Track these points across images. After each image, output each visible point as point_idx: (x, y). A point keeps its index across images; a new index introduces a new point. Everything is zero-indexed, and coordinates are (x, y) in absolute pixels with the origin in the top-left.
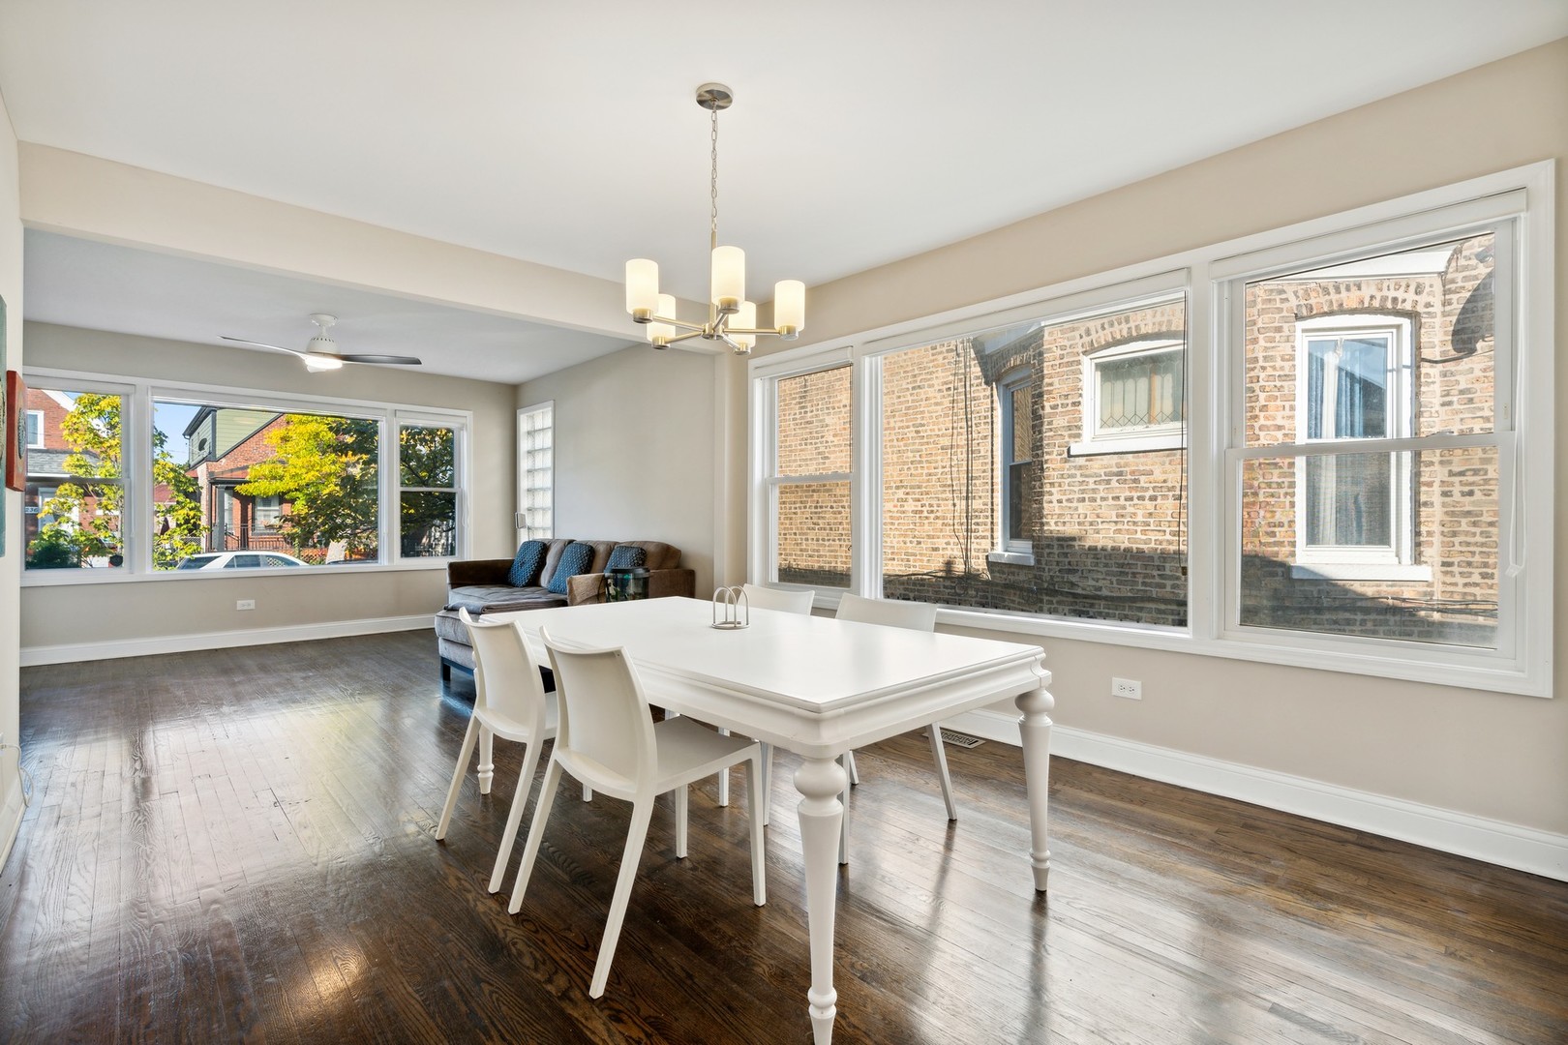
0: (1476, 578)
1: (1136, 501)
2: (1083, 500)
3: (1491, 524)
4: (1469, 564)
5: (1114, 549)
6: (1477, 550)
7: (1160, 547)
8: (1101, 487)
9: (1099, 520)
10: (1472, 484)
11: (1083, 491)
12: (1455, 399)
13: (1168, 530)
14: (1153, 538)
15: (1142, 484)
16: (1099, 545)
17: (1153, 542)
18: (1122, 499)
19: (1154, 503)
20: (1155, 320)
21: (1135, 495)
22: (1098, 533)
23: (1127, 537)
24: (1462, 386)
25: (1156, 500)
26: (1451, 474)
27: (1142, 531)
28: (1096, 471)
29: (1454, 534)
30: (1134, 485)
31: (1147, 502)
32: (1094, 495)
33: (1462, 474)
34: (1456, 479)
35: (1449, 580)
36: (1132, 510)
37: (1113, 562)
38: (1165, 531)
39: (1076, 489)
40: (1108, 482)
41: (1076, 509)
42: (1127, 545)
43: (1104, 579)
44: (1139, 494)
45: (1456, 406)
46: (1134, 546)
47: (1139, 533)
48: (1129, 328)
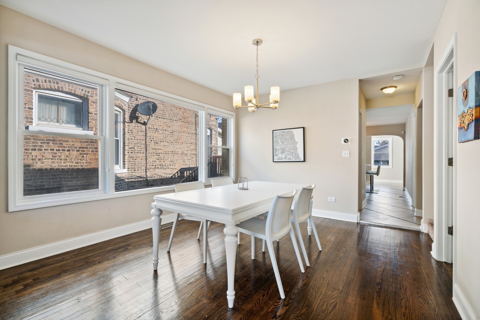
0: (133, 171)
1: (61, 151)
2: (35, 150)
3: (135, 159)
4: (132, 168)
5: (51, 169)
6: (133, 165)
7: (71, 168)
8: (45, 145)
9: (44, 158)
10: (132, 151)
11: (35, 146)
12: (130, 132)
13: (74, 162)
14: (69, 165)
15: (64, 145)
16: (44, 168)
17: (69, 166)
18: (55, 150)
19: (69, 152)
20: (69, 88)
21: (61, 149)
22: (43, 163)
23: (57, 164)
24: (131, 129)
25: (70, 151)
26: (129, 148)
27: (64, 162)
28: (42, 138)
29: (130, 162)
30: (60, 145)
31: (66, 152)
32: (41, 148)
33: (131, 148)
34: (130, 149)
35: (129, 172)
36: (60, 154)
37: (51, 174)
38: (73, 162)
39: (31, 145)
40: (48, 143)
41: (31, 153)
42: (57, 167)
43: (46, 181)
44: (63, 149)
45: (130, 133)
46: (61, 168)
47: (63, 163)
48: (58, 87)
